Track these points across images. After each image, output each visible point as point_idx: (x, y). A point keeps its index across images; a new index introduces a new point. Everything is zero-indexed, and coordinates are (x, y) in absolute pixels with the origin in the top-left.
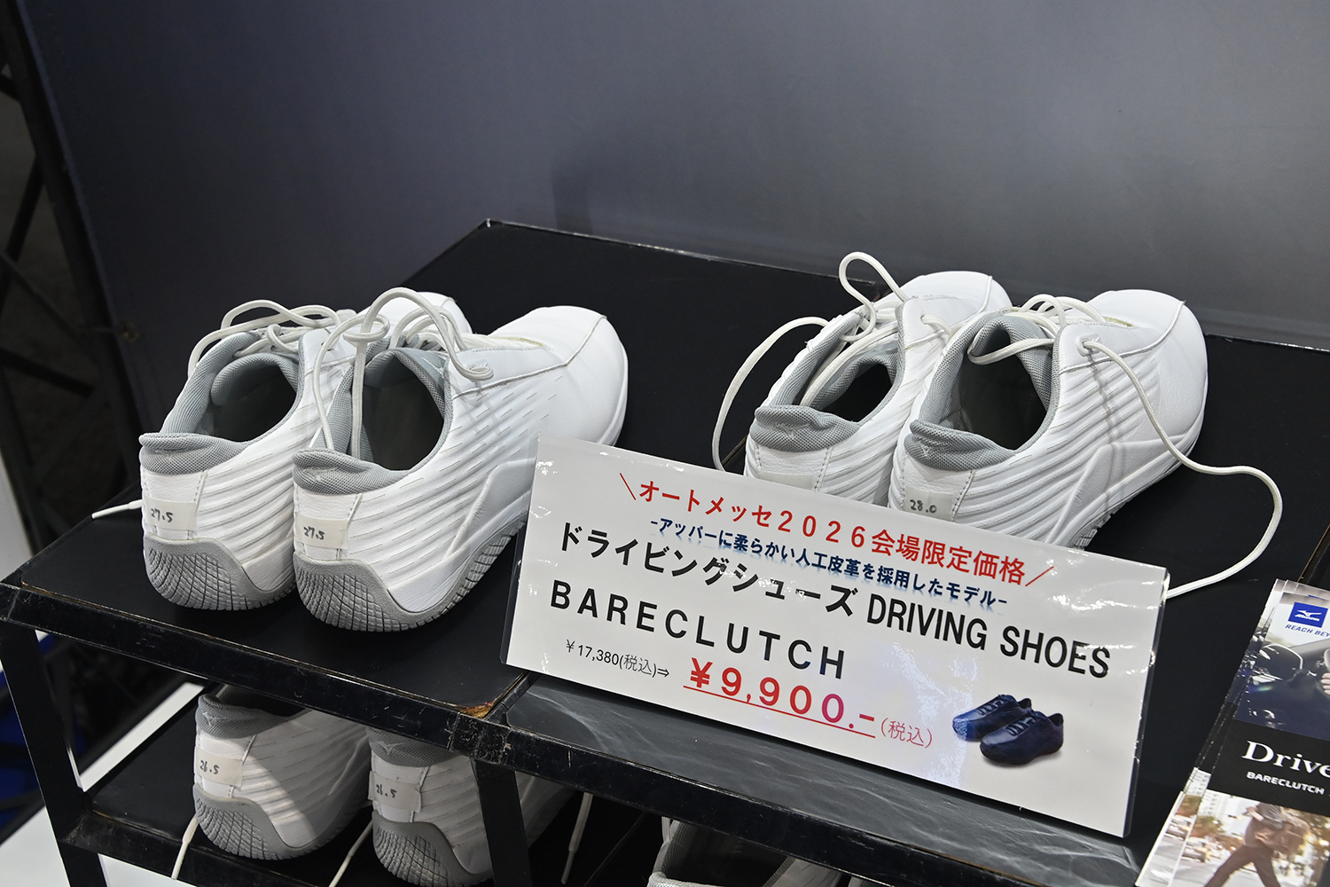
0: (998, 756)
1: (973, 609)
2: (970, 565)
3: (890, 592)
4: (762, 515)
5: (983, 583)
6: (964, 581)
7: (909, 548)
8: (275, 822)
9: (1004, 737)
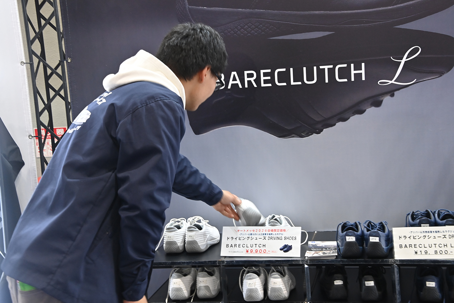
0: (285, 251)
1: (281, 236)
2: (279, 231)
3: (270, 236)
4: (253, 230)
5: (281, 233)
6: (279, 233)
7: (272, 231)
8: (184, 291)
9: (286, 249)
